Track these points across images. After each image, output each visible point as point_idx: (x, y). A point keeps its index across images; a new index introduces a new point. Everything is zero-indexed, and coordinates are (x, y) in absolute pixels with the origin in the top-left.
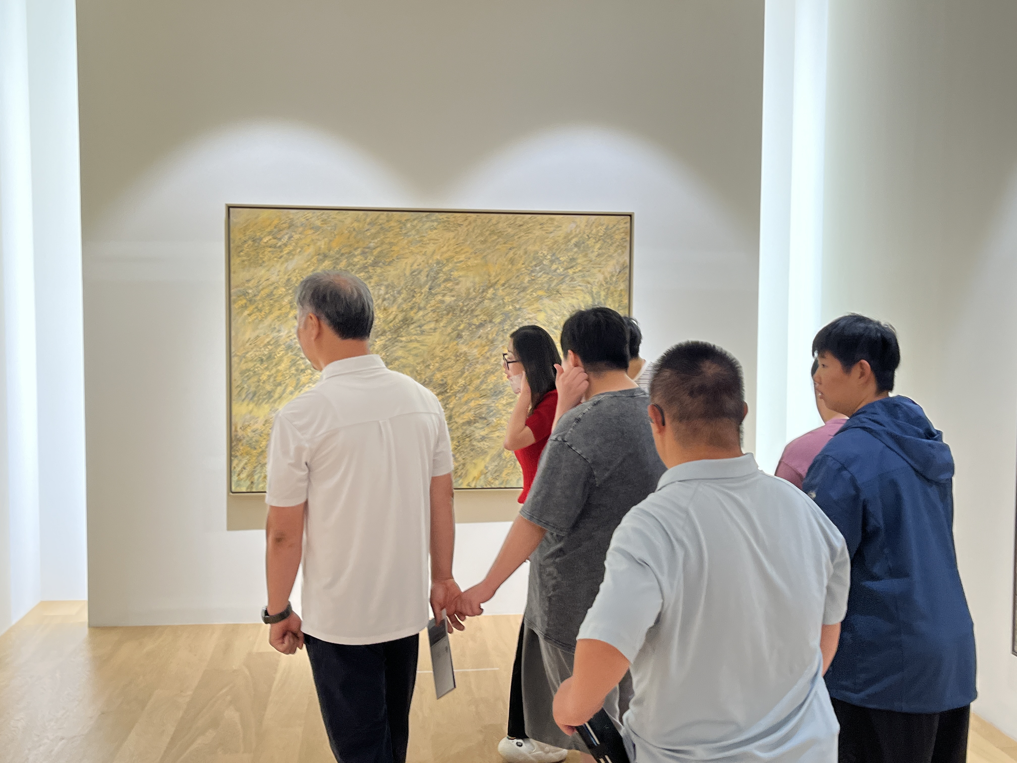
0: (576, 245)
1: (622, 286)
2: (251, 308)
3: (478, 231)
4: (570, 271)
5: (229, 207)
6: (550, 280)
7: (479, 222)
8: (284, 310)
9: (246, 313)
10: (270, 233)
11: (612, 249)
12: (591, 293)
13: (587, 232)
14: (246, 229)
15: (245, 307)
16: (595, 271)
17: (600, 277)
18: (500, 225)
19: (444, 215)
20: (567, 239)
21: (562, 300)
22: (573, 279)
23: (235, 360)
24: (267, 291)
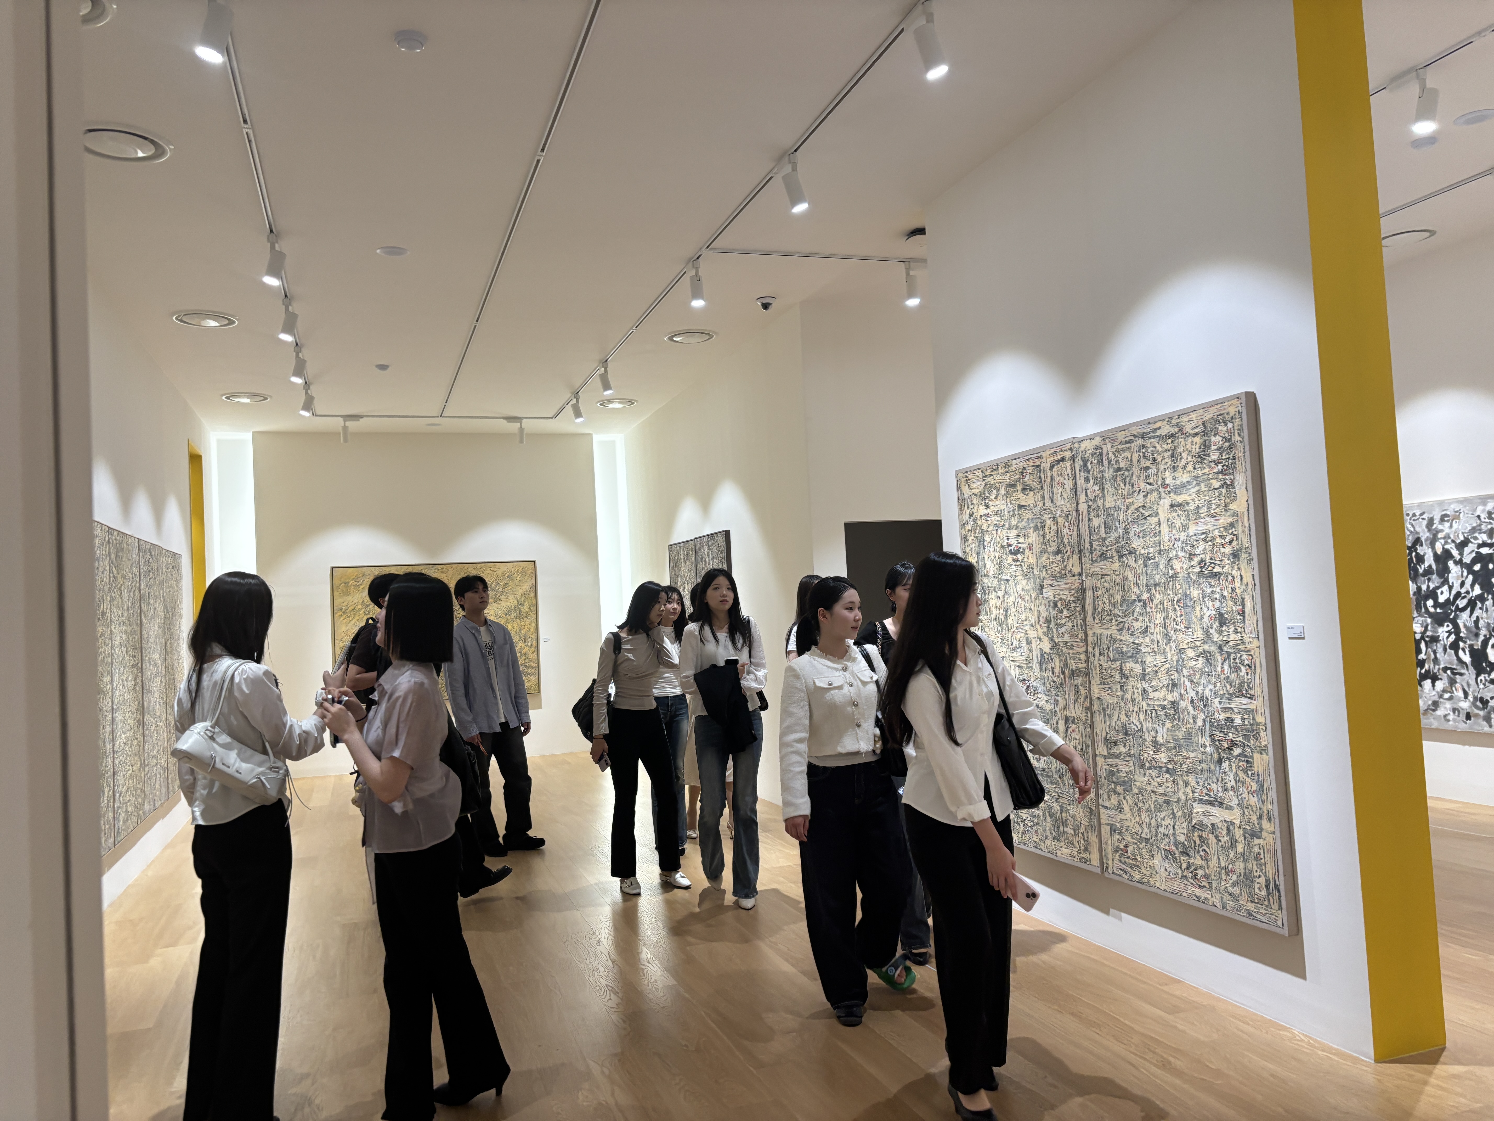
0: (508, 577)
1: (532, 595)
2: (345, 616)
3: (458, 573)
4: (506, 589)
5: (332, 568)
6: (496, 595)
7: (458, 569)
8: (361, 616)
9: (342, 619)
10: (353, 579)
11: (526, 578)
12: (517, 599)
13: (513, 570)
14: (341, 578)
15: (341, 616)
16: (519, 589)
17: (521, 591)
18: (469, 569)
19: (441, 566)
20: (503, 574)
21: (502, 604)
22: (507, 593)
23: (336, 641)
24: (352, 607)
